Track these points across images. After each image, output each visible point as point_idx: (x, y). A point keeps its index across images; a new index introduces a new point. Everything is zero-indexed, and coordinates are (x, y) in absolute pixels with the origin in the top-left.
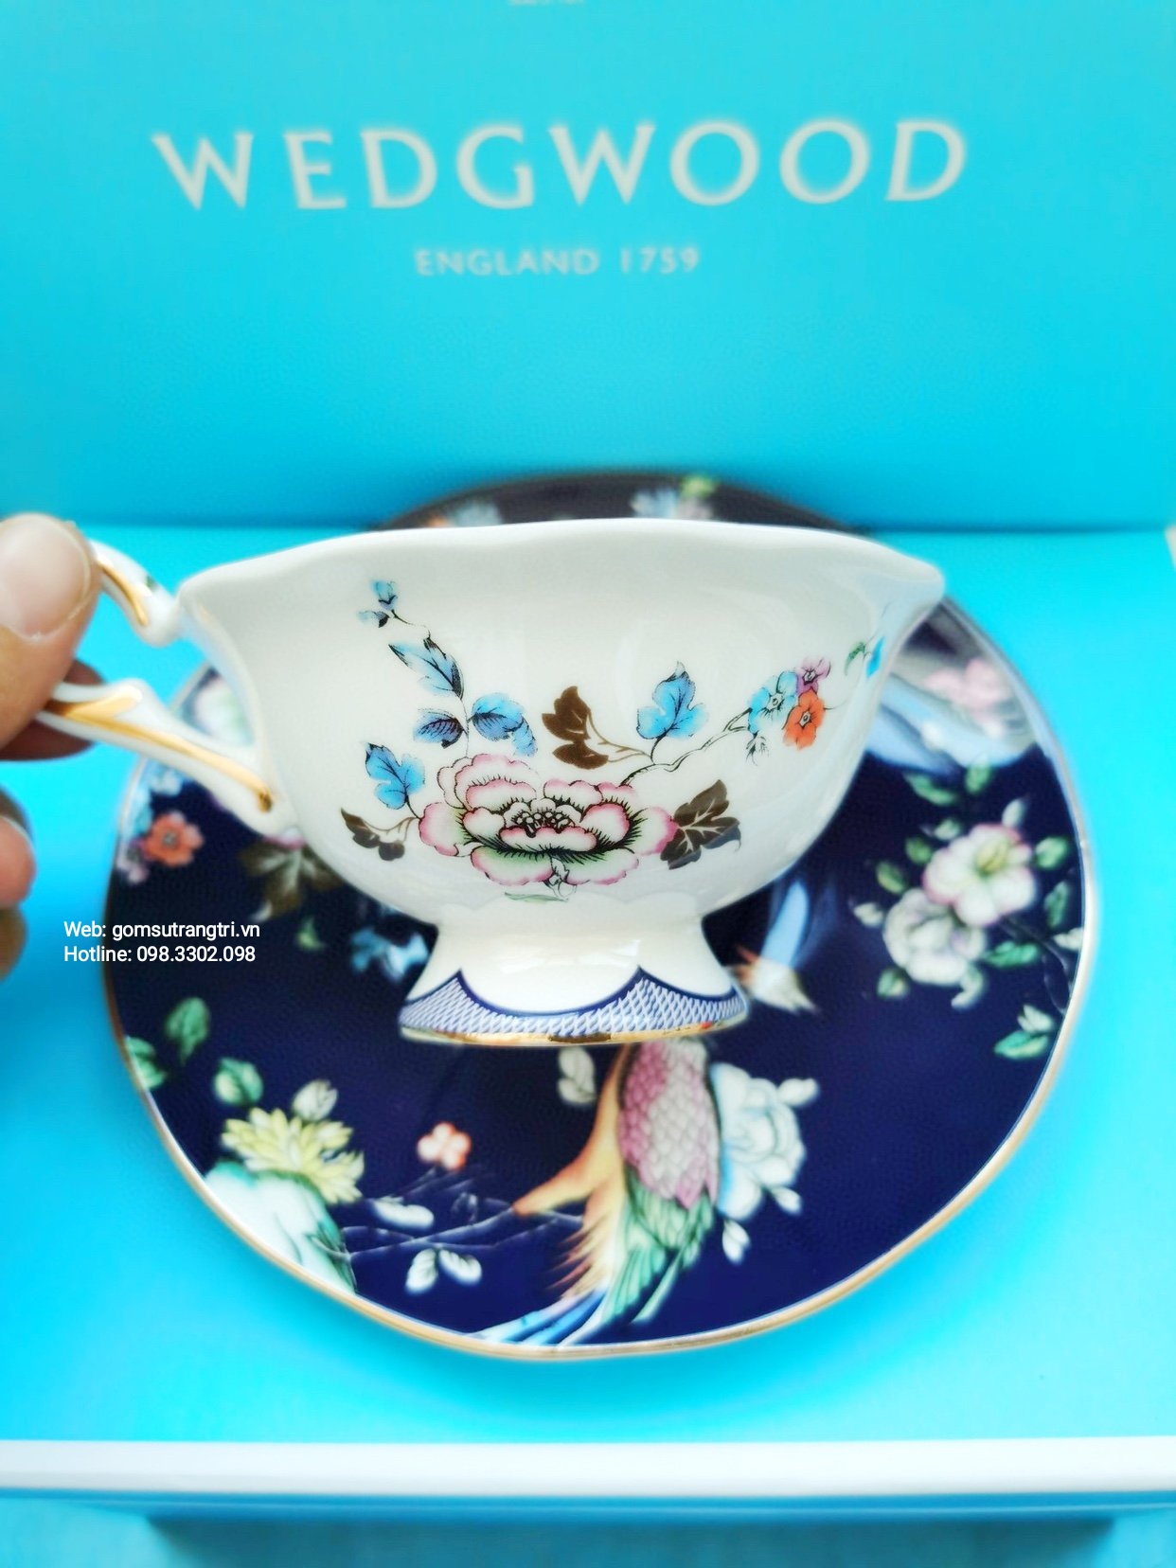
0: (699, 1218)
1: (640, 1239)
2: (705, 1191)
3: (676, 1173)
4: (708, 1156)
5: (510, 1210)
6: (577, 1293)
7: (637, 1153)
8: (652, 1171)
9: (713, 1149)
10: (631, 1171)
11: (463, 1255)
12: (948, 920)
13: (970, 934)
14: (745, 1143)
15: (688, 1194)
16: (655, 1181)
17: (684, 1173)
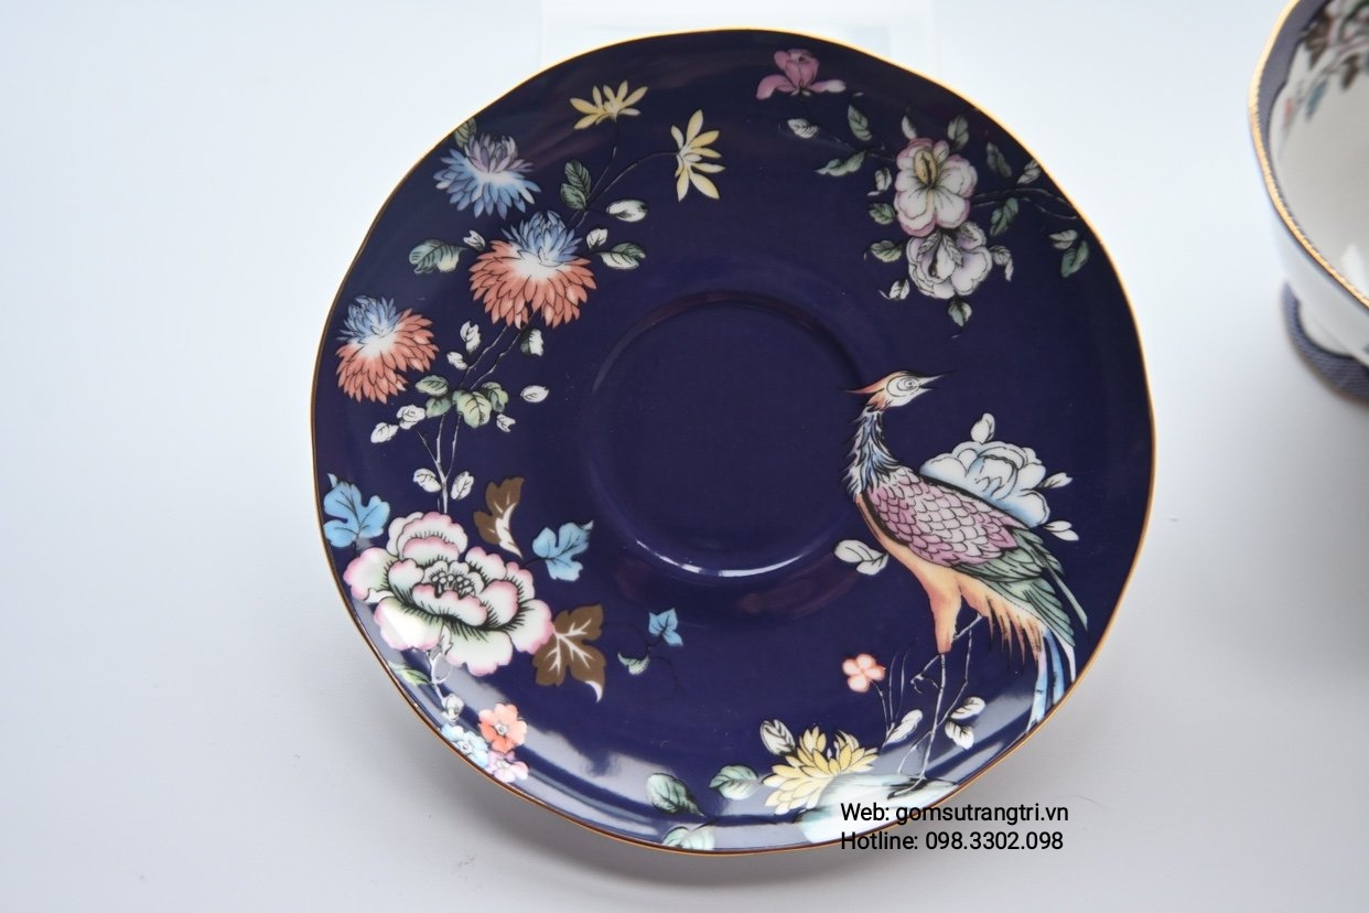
0: (1028, 542)
1: (1019, 589)
2: (1010, 529)
3: (983, 540)
4: (986, 513)
5: (943, 657)
6: (1039, 648)
8: (971, 553)
9: (982, 507)
10: (958, 566)
11: (962, 704)
12: (946, 238)
13: (968, 231)
14: (995, 484)
15: (1005, 540)
16: (979, 557)
17: (987, 536)
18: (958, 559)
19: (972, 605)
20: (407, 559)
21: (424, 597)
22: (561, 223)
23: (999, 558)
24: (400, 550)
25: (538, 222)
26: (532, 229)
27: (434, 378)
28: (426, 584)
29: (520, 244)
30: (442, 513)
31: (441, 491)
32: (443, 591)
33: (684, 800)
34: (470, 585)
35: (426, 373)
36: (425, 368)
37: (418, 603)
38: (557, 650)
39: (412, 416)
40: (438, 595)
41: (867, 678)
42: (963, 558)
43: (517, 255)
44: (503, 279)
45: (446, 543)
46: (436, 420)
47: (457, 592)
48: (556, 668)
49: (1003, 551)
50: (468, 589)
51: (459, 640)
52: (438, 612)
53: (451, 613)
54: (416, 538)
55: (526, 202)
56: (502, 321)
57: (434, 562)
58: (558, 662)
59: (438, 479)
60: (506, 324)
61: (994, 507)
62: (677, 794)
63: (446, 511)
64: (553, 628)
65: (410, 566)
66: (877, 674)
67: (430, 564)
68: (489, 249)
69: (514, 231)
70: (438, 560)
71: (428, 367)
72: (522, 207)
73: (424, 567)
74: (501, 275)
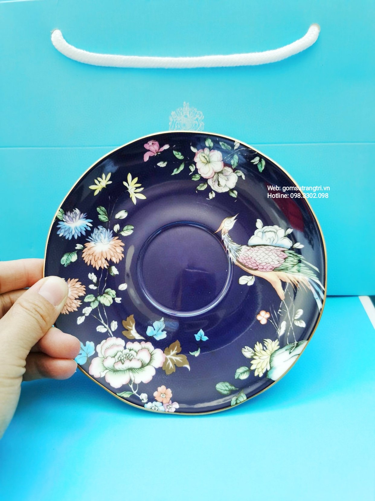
0: (290, 253)
1: (295, 269)
2: (283, 251)
3: (278, 258)
4: (274, 249)
5: (284, 301)
6: (309, 285)
7: (271, 267)
8: (276, 264)
9: (272, 248)
10: (275, 269)
11: (296, 313)
12: (220, 174)
13: (226, 170)
14: (272, 240)
15: (284, 256)
16: (279, 264)
17: (278, 256)
18: (273, 267)
19: (284, 281)
20: (107, 357)
21: (119, 366)
22: (104, 228)
23: (285, 262)
24: (104, 355)
25: (96, 231)
26: (95, 234)
27: (89, 296)
28: (117, 362)
29: (94, 241)
30: (111, 337)
31: (108, 330)
32: (124, 361)
33: (230, 387)
34: (131, 355)
35: (85, 295)
36: (84, 294)
37: (118, 369)
38: (169, 361)
39: (87, 311)
40: (123, 364)
41: (265, 318)
42: (275, 266)
43: (95, 245)
44: (94, 255)
45: (118, 346)
46: (96, 309)
47: (129, 359)
48: (171, 367)
49: (285, 259)
50: (132, 357)
51: (136, 375)
52: (126, 369)
53: (130, 367)
54: (107, 349)
55: (90, 227)
56: (100, 268)
57: (117, 354)
58: (171, 365)
59: (105, 327)
60: (102, 268)
61: (275, 247)
62: (227, 386)
63: (112, 336)
64: (164, 355)
65: (109, 358)
66: (268, 315)
67: (116, 355)
68: (85, 247)
69: (90, 238)
70: (118, 352)
71: (85, 293)
72: (89, 229)
73: (114, 357)
74: (93, 254)
